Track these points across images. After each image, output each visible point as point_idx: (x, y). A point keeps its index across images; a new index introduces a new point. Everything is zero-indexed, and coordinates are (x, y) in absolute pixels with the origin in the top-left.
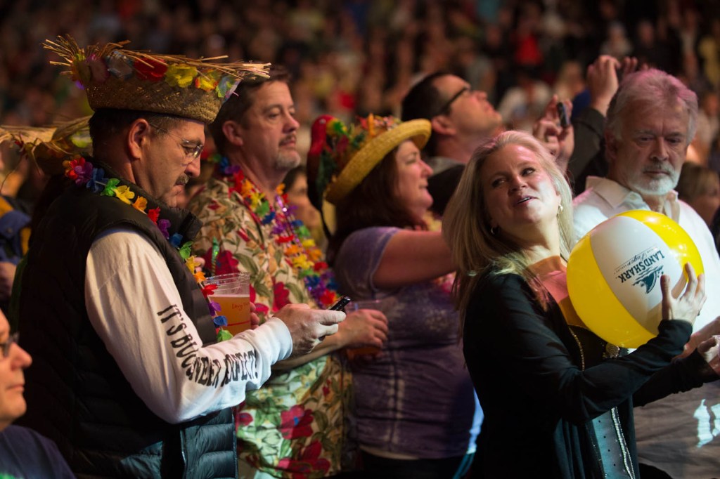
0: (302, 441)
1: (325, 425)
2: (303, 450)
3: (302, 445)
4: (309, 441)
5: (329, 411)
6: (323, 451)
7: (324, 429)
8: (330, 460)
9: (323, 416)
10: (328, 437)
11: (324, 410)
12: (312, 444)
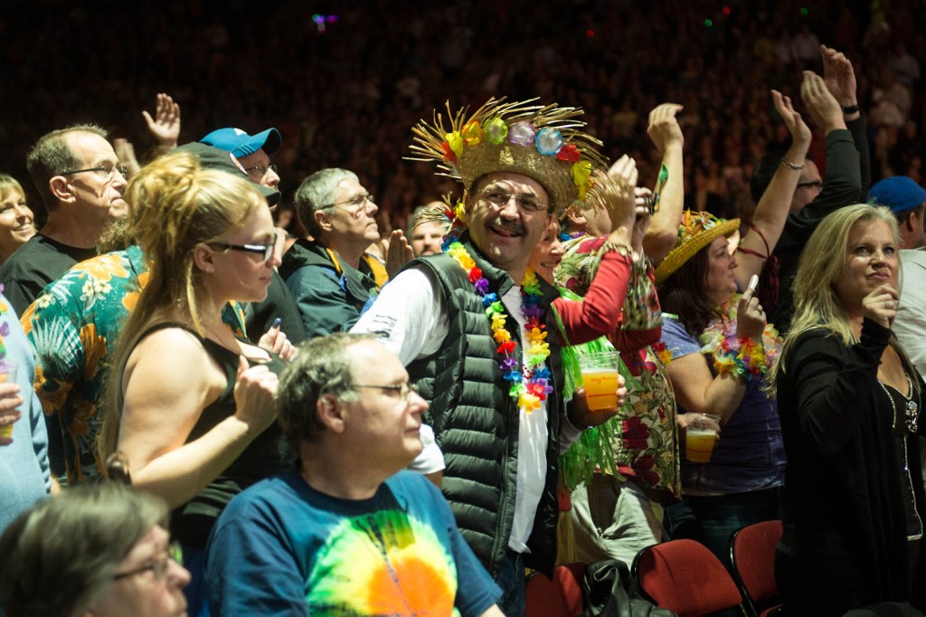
0: (636, 452)
1: (660, 444)
2: (636, 460)
3: (636, 456)
4: (642, 453)
5: (664, 433)
6: (655, 465)
7: (659, 448)
8: (660, 476)
9: (658, 436)
10: (662, 456)
11: (659, 431)
12: (645, 456)
